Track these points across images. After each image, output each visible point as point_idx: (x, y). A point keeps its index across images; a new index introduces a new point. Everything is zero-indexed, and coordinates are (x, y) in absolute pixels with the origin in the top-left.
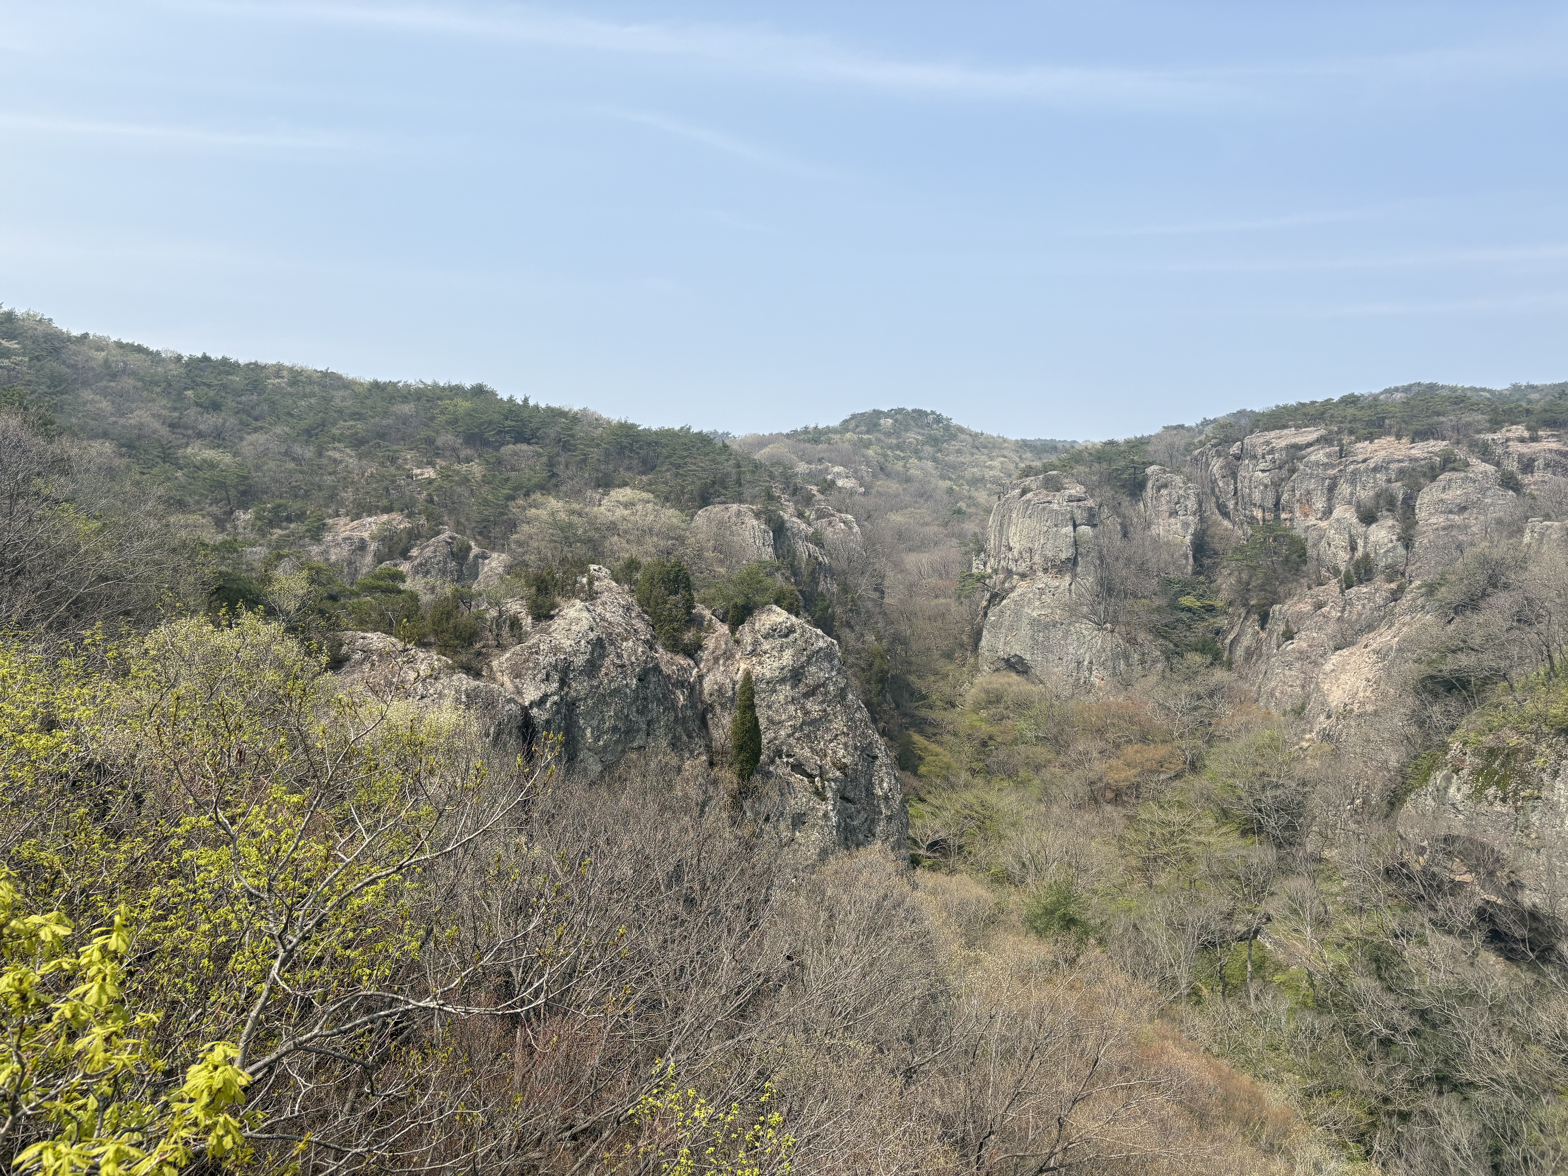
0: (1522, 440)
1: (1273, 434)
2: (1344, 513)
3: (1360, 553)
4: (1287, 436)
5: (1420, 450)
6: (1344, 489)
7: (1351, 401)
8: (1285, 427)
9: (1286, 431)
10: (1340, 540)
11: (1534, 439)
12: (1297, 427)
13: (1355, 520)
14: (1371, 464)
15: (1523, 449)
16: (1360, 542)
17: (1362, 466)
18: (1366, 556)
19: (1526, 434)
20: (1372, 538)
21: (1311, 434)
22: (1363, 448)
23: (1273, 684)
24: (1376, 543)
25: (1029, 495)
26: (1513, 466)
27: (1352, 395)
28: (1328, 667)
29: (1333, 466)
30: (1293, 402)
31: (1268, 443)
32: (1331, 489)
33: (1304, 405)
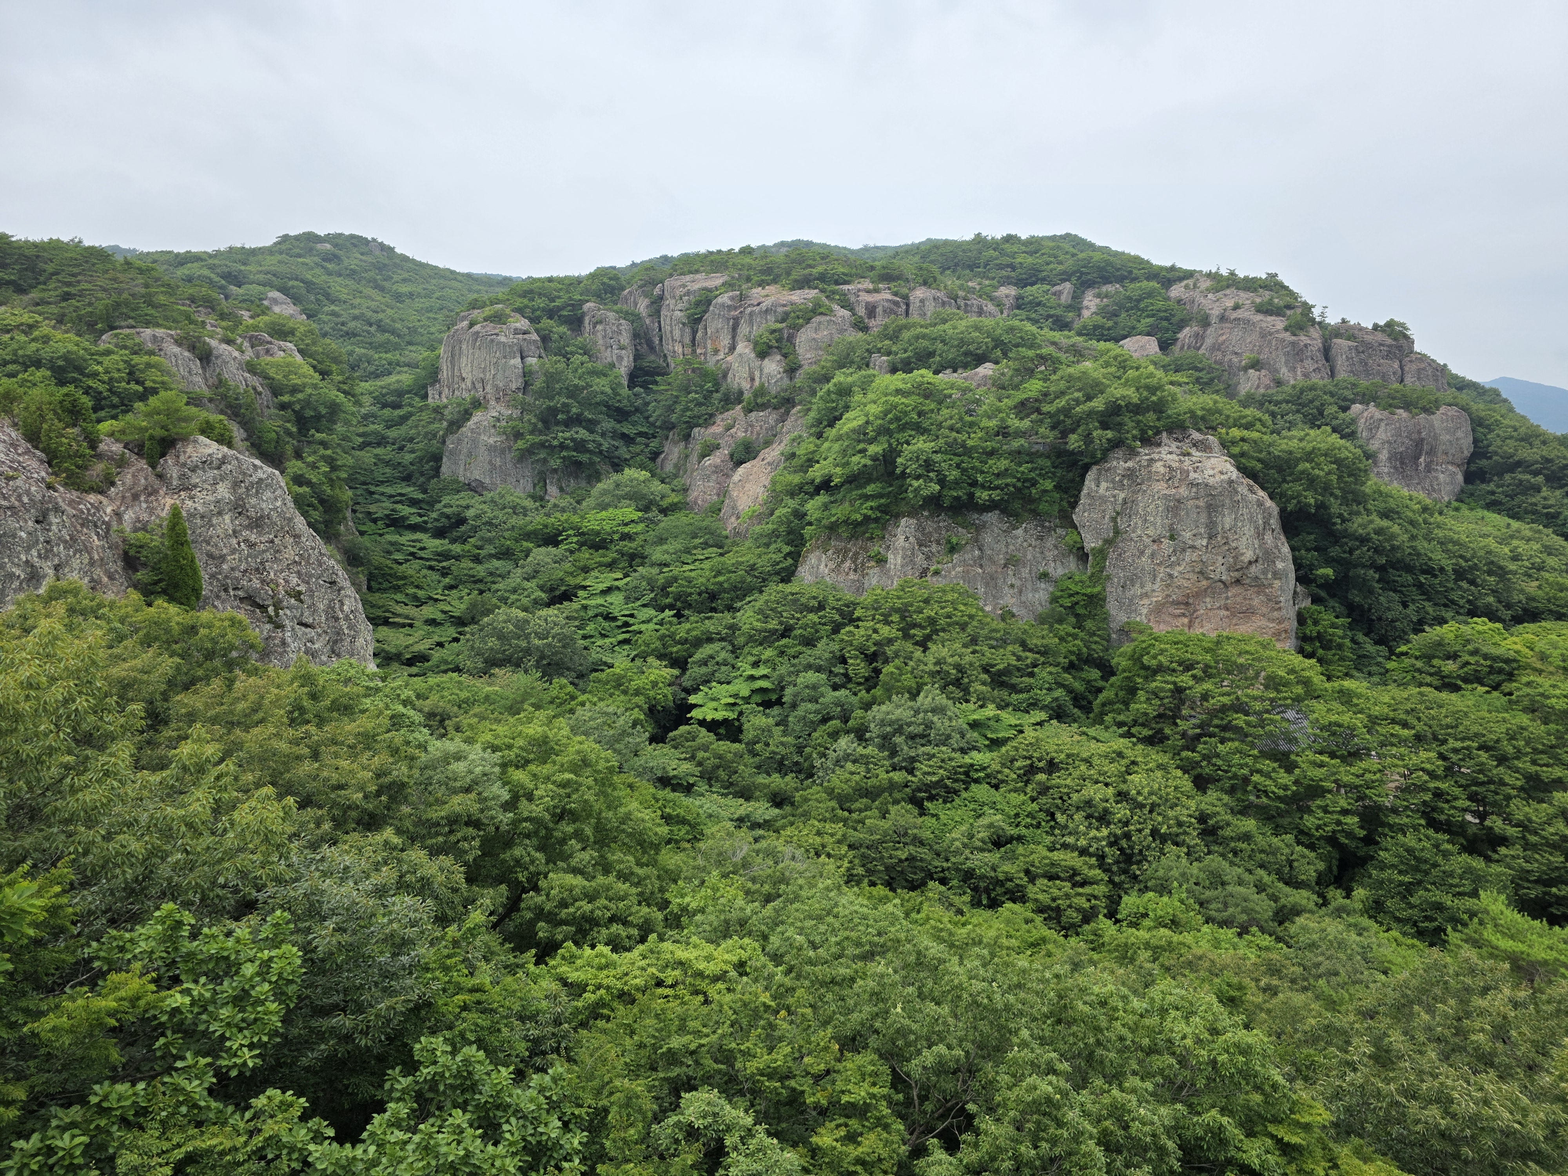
0: (868, 291)
1: (688, 278)
2: (743, 348)
3: (757, 383)
4: (699, 280)
5: (799, 297)
6: (744, 329)
7: (747, 251)
8: (697, 271)
9: (698, 276)
10: (743, 372)
11: (876, 291)
12: (707, 273)
13: (753, 355)
14: (763, 306)
15: (870, 298)
16: (757, 374)
17: (757, 309)
18: (762, 385)
19: (871, 286)
20: (766, 371)
21: (717, 280)
22: (757, 292)
24: (769, 375)
25: (477, 328)
26: (861, 311)
27: (748, 247)
28: (736, 478)
29: (736, 308)
30: (703, 250)
31: (684, 286)
32: (735, 328)
33: (711, 253)
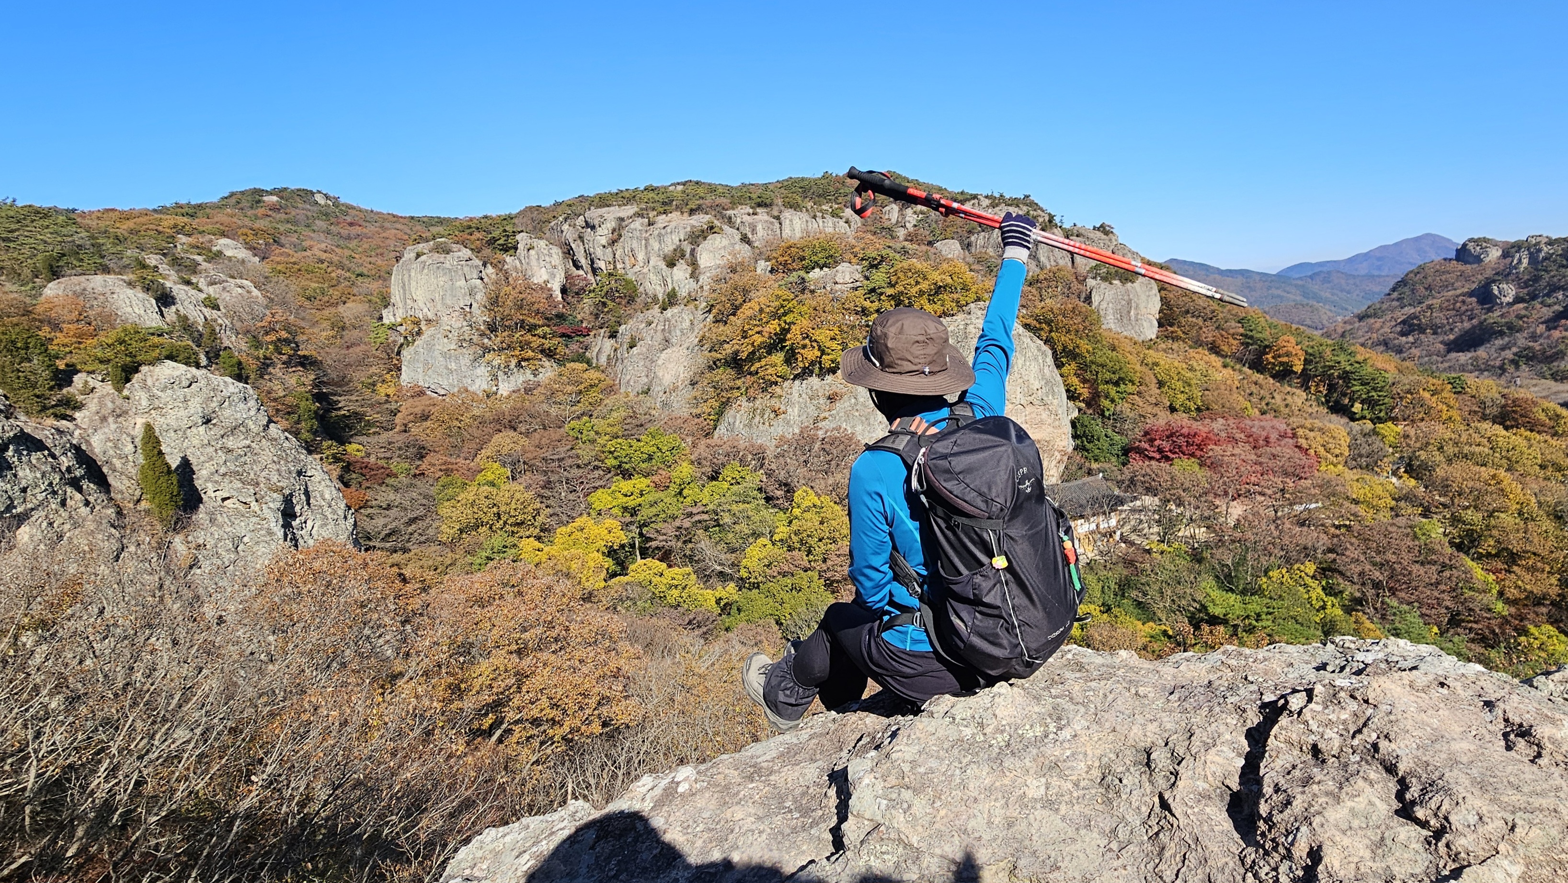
0: (749, 215)
1: (604, 210)
2: (656, 262)
3: (669, 288)
4: (613, 212)
5: (695, 221)
6: (655, 246)
8: (611, 205)
9: (612, 208)
10: (657, 280)
11: (755, 214)
12: (619, 206)
13: (664, 266)
14: (669, 230)
15: (750, 220)
16: (669, 281)
17: (663, 232)
18: (674, 289)
19: (751, 211)
20: (675, 278)
21: (629, 210)
22: (663, 220)
23: (628, 377)
24: (678, 281)
25: (423, 258)
26: (746, 230)
27: (651, 186)
28: (660, 362)
29: (646, 232)
31: (602, 217)
32: (647, 247)
33: (621, 191)
